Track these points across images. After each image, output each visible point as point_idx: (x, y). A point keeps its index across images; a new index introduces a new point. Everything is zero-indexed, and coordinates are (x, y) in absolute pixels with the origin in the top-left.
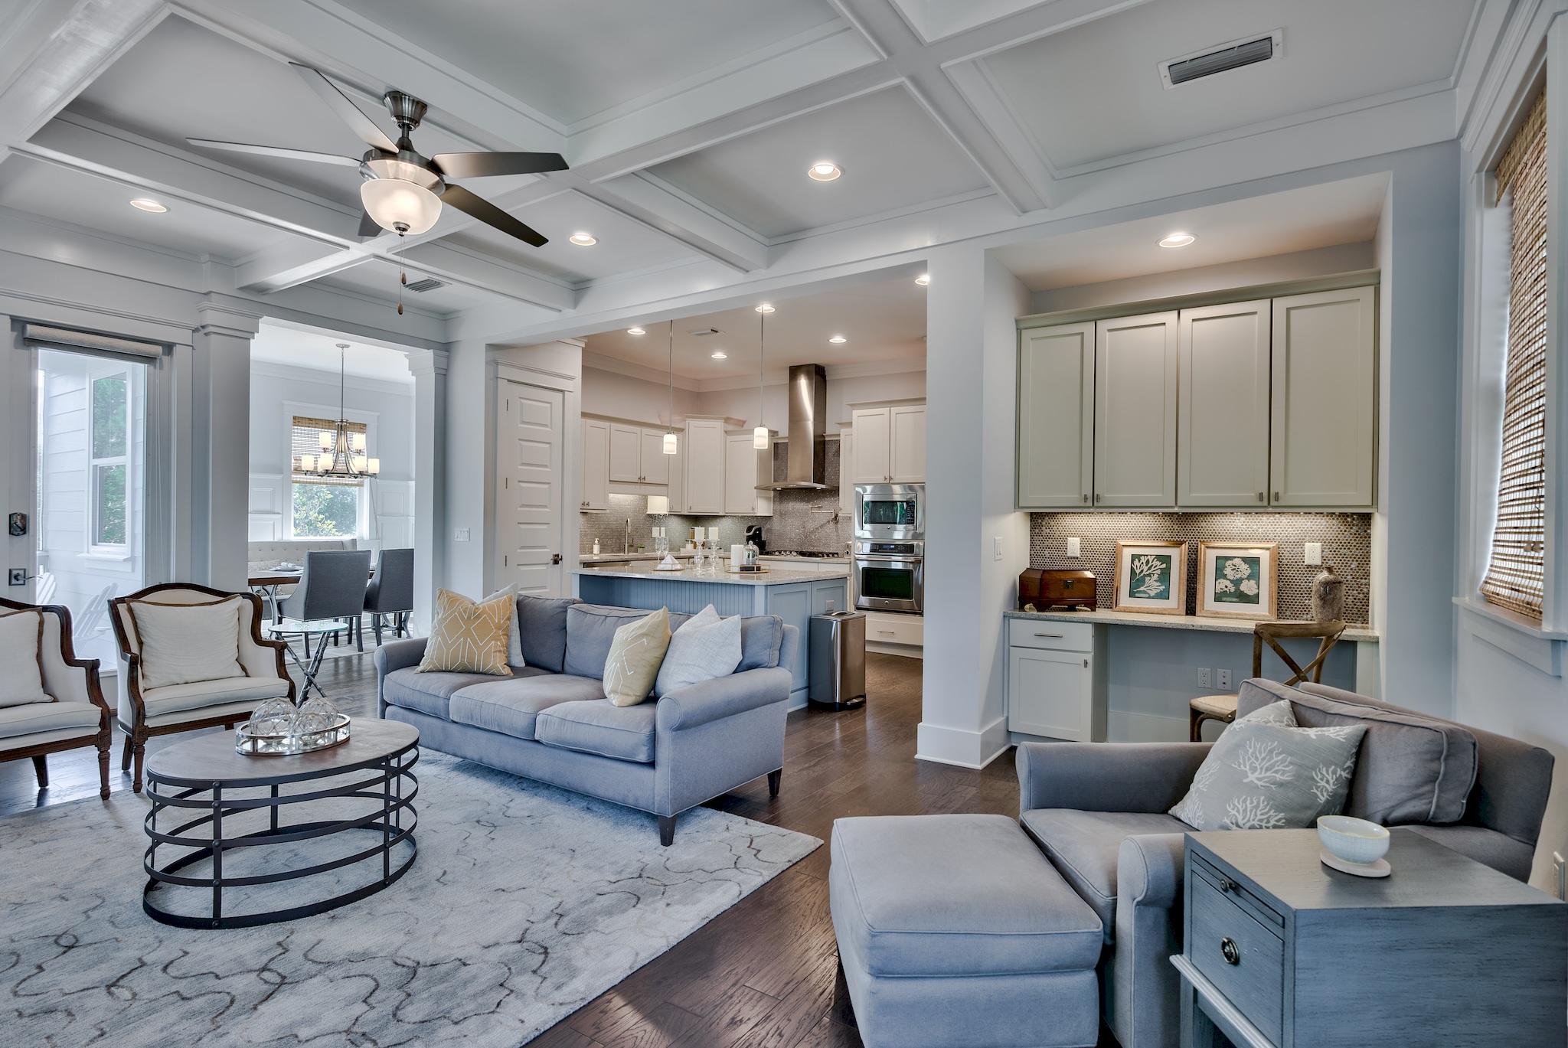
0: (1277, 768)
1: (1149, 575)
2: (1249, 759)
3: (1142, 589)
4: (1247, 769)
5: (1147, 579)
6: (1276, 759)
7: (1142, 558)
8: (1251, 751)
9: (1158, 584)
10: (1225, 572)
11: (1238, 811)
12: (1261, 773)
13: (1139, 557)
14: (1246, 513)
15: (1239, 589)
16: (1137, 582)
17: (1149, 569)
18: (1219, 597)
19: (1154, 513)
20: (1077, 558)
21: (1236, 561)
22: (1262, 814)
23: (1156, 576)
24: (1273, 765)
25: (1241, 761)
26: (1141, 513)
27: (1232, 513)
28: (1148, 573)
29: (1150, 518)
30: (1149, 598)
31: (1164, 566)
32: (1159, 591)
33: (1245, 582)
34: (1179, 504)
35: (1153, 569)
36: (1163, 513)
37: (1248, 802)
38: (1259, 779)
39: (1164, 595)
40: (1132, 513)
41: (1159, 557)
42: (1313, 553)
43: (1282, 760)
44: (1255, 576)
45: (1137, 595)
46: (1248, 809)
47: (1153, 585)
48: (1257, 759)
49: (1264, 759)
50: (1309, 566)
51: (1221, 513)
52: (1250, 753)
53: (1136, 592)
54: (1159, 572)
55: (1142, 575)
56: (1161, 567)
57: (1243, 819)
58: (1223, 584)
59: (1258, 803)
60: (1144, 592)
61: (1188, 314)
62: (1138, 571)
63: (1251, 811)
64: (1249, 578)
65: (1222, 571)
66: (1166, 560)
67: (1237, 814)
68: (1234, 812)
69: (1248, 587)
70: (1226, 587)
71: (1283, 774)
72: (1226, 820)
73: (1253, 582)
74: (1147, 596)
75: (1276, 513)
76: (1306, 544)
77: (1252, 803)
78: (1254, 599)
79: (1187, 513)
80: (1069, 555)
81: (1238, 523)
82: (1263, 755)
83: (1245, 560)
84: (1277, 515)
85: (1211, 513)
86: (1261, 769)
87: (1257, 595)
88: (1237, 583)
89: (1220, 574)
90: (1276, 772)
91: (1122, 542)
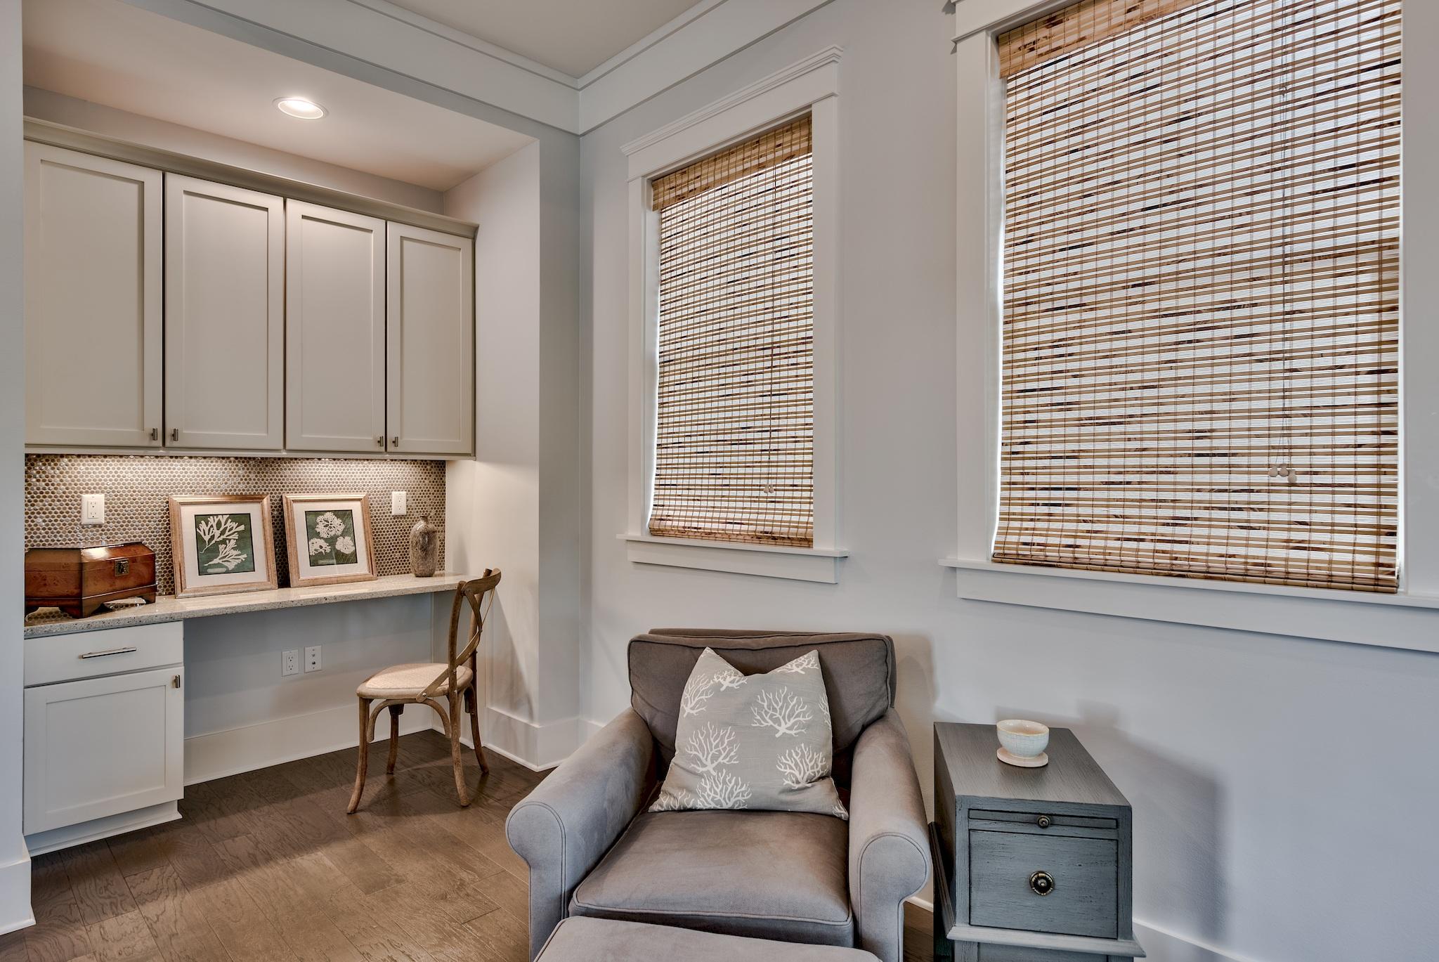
0: (797, 712)
1: (224, 542)
2: (766, 713)
3: (216, 561)
4: (771, 723)
5: (221, 547)
6: (792, 704)
7: (211, 519)
8: (765, 704)
9: (238, 552)
10: (318, 530)
11: (791, 768)
12: (786, 723)
13: (205, 517)
14: (334, 459)
15: (335, 548)
16: (207, 552)
17: (222, 533)
18: (315, 561)
19: (223, 458)
20: (100, 526)
21: (329, 516)
22: (811, 761)
23: (233, 542)
24: (793, 710)
25: (758, 717)
26: (205, 458)
27: (320, 459)
28: (221, 539)
29: (219, 464)
30: (228, 572)
31: (242, 528)
32: (239, 561)
33: (340, 540)
34: (287, 448)
35: (227, 533)
36: (236, 458)
37: (794, 755)
38: (790, 728)
39: (247, 566)
40: (191, 457)
41: (233, 517)
42: (399, 502)
43: (797, 702)
44: (349, 531)
45: (210, 571)
46: (798, 761)
47: (230, 554)
48: (774, 709)
49: (781, 708)
50: (395, 517)
51: (308, 459)
52: (765, 707)
53: (208, 567)
54: (236, 536)
55: (213, 542)
56: (239, 529)
57: (800, 774)
58: (317, 543)
59: (802, 751)
60: (218, 565)
61: (297, 208)
62: (207, 538)
63: (801, 762)
64: (343, 534)
65: (314, 528)
66: (244, 519)
67: (791, 771)
68: (788, 771)
69: (344, 545)
70: (321, 547)
71: (804, 717)
72: (787, 782)
73: (348, 539)
74: (224, 570)
75: (364, 460)
76: (394, 493)
77: (797, 754)
78: (351, 559)
79: (267, 458)
80: (85, 520)
81: (324, 471)
82: (780, 704)
83: (337, 513)
84: (366, 462)
85: (296, 459)
86: (784, 718)
87: (355, 554)
88: (332, 541)
89: (312, 532)
90: (798, 716)
91: (178, 498)
